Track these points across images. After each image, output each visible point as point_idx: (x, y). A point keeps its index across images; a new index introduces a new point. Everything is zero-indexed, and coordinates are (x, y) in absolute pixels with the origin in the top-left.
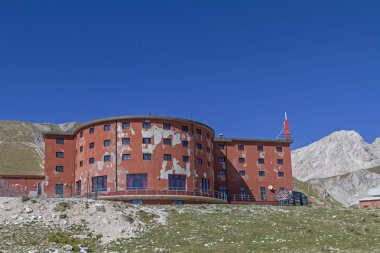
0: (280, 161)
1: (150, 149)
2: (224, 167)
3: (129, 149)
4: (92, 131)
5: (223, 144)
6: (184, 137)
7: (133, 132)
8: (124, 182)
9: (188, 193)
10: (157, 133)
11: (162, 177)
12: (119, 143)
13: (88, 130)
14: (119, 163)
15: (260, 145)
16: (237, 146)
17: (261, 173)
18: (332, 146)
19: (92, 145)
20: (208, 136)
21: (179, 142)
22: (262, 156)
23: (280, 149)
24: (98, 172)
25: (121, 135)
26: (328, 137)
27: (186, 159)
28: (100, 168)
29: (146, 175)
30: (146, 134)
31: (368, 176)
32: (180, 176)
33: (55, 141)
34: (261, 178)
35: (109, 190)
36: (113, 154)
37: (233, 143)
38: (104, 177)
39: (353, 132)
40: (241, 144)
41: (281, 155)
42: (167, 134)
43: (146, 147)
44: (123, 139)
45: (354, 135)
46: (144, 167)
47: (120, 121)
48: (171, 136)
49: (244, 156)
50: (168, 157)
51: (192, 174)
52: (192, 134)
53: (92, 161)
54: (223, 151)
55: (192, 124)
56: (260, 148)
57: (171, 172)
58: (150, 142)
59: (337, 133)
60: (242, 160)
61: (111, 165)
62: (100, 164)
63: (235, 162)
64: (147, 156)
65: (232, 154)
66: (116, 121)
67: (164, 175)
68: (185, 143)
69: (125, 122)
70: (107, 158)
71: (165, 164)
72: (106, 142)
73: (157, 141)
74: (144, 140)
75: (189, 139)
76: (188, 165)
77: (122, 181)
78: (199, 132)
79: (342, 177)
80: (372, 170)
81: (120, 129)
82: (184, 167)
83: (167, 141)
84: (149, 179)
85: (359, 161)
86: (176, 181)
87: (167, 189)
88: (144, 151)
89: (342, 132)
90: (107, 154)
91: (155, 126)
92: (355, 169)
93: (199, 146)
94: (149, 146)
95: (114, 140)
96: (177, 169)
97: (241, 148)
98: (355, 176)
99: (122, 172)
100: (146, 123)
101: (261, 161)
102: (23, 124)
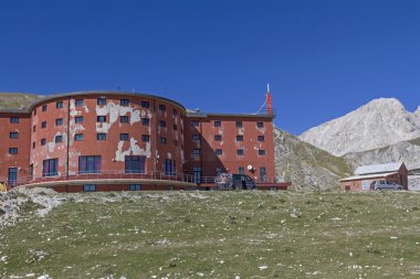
0: (261, 138)
1: (105, 128)
2: (199, 146)
3: (82, 128)
4: (44, 109)
5: (199, 120)
6: (144, 114)
7: (87, 110)
8: (76, 165)
9: (148, 176)
10: (114, 110)
11: (117, 159)
12: (72, 122)
13: (41, 108)
14: (71, 144)
15: (239, 120)
16: (213, 122)
17: (240, 152)
18: (371, 116)
19: (44, 125)
20: (175, 111)
21: (139, 120)
22: (241, 133)
23: (260, 125)
24: (50, 154)
25: (74, 113)
26: (366, 106)
27: (145, 138)
28: (51, 151)
29: (100, 157)
30: (100, 111)
31: (409, 149)
32: (138, 157)
33: (9, 119)
34: (239, 157)
35: (60, 174)
36: (65, 135)
37: (209, 119)
38: (55, 160)
39: (393, 99)
40: (218, 120)
41: (263, 131)
42: (124, 111)
43: (101, 126)
44: (76, 118)
45: (394, 103)
46: (97, 148)
47: (73, 97)
48: (129, 113)
49: (221, 133)
50: (125, 137)
51: (153, 155)
52: (154, 111)
53: (43, 142)
54: (198, 128)
55: (154, 99)
56: (239, 124)
57: (127, 153)
58: (105, 121)
59: (376, 101)
60: (218, 138)
61: (63, 146)
62: (51, 145)
63: (210, 140)
64: (101, 136)
65: (208, 131)
66: (69, 98)
67: (120, 157)
68: (145, 121)
69: (79, 99)
70: (59, 139)
71: (121, 144)
72: (58, 121)
73: (113, 119)
74: (99, 118)
75: (150, 116)
76: (148, 145)
77: (74, 164)
78: (163, 107)
79: (381, 150)
80: (413, 142)
81: (72, 106)
82: (144, 147)
83: (125, 119)
84: (103, 161)
85: (400, 133)
86: (134, 163)
87: (123, 171)
88: (98, 130)
89: (382, 99)
90: (58, 134)
91: (110, 103)
92: (396, 141)
93: (163, 124)
94: (105, 124)
95: (66, 119)
96: (136, 150)
97: (218, 124)
98: (395, 150)
99: (74, 155)
100: (102, 99)
101: (240, 138)
102: (27, 97)
